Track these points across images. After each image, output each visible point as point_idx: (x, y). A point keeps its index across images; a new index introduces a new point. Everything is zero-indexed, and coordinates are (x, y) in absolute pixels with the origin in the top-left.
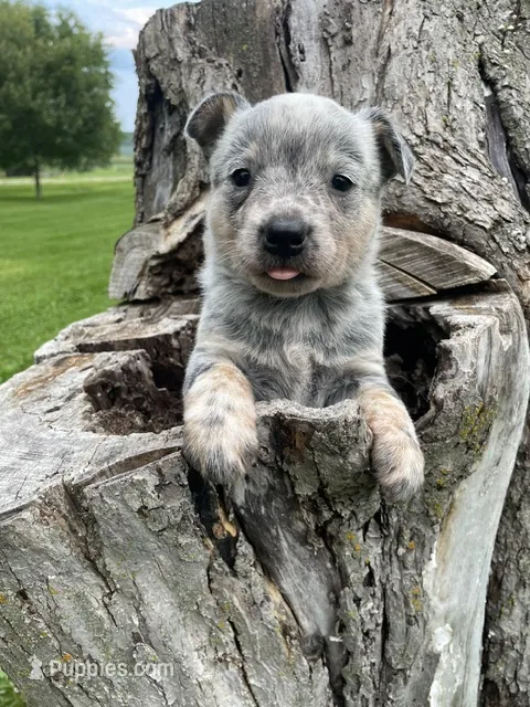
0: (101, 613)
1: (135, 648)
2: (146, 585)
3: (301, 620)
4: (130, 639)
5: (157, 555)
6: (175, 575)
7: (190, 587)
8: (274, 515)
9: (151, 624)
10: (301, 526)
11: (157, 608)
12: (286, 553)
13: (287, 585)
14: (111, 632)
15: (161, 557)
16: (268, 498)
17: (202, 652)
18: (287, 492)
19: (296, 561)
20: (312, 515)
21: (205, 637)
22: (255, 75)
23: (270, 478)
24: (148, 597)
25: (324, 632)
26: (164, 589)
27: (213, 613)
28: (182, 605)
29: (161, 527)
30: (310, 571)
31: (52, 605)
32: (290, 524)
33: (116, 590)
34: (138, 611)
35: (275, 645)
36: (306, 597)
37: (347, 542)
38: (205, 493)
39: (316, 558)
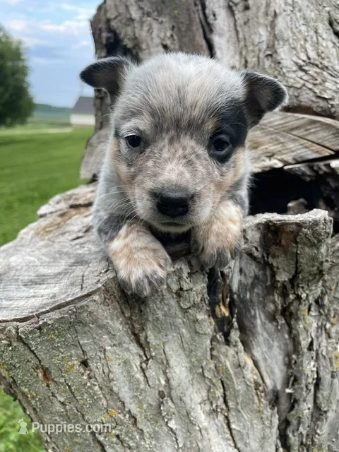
0: (139, 376)
1: (162, 403)
2: (171, 352)
3: (265, 378)
4: (158, 396)
5: (181, 329)
6: (191, 344)
7: (199, 354)
8: (255, 299)
9: (173, 383)
10: (271, 307)
11: (177, 370)
12: (259, 328)
13: (257, 353)
14: (145, 391)
15: (184, 331)
16: (253, 285)
17: (203, 405)
18: (267, 280)
19: (265, 334)
20: (280, 298)
21: (204, 394)
22: (183, 29)
23: (256, 270)
24: (172, 362)
25: (279, 387)
26: (183, 356)
27: (212, 375)
28: (191, 369)
29: (189, 305)
30: (273, 340)
31: (106, 371)
32: (264, 306)
33: (152, 357)
34: (165, 373)
35: (251, 397)
36: (269, 361)
37: (302, 318)
38: (215, 281)
39: (279, 331)
